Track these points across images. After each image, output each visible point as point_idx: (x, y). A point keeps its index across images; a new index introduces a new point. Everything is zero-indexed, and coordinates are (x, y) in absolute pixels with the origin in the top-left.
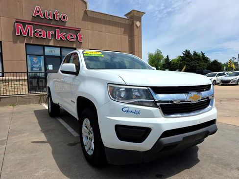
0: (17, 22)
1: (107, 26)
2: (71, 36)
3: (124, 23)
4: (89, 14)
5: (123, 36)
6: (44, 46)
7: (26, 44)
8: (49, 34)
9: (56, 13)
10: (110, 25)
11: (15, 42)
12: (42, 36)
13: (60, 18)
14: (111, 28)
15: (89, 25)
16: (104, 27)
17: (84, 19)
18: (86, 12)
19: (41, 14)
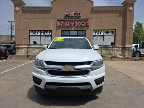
0: (58, 20)
1: (106, 14)
2: (83, 24)
3: (120, 9)
4: (94, 9)
5: (118, 19)
6: (69, 30)
7: (61, 30)
8: (72, 24)
9: (76, 12)
10: (108, 13)
11: (57, 30)
12: (68, 26)
13: (77, 15)
14: (109, 15)
15: (94, 15)
16: (103, 15)
17: (91, 12)
18: (92, 8)
19: (68, 14)
